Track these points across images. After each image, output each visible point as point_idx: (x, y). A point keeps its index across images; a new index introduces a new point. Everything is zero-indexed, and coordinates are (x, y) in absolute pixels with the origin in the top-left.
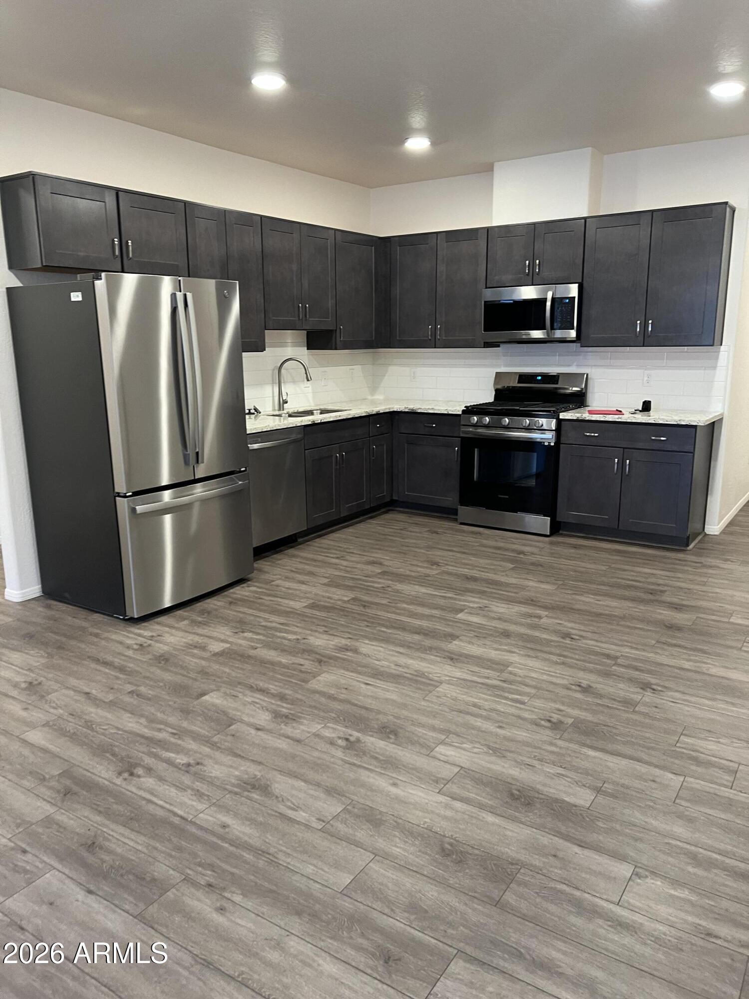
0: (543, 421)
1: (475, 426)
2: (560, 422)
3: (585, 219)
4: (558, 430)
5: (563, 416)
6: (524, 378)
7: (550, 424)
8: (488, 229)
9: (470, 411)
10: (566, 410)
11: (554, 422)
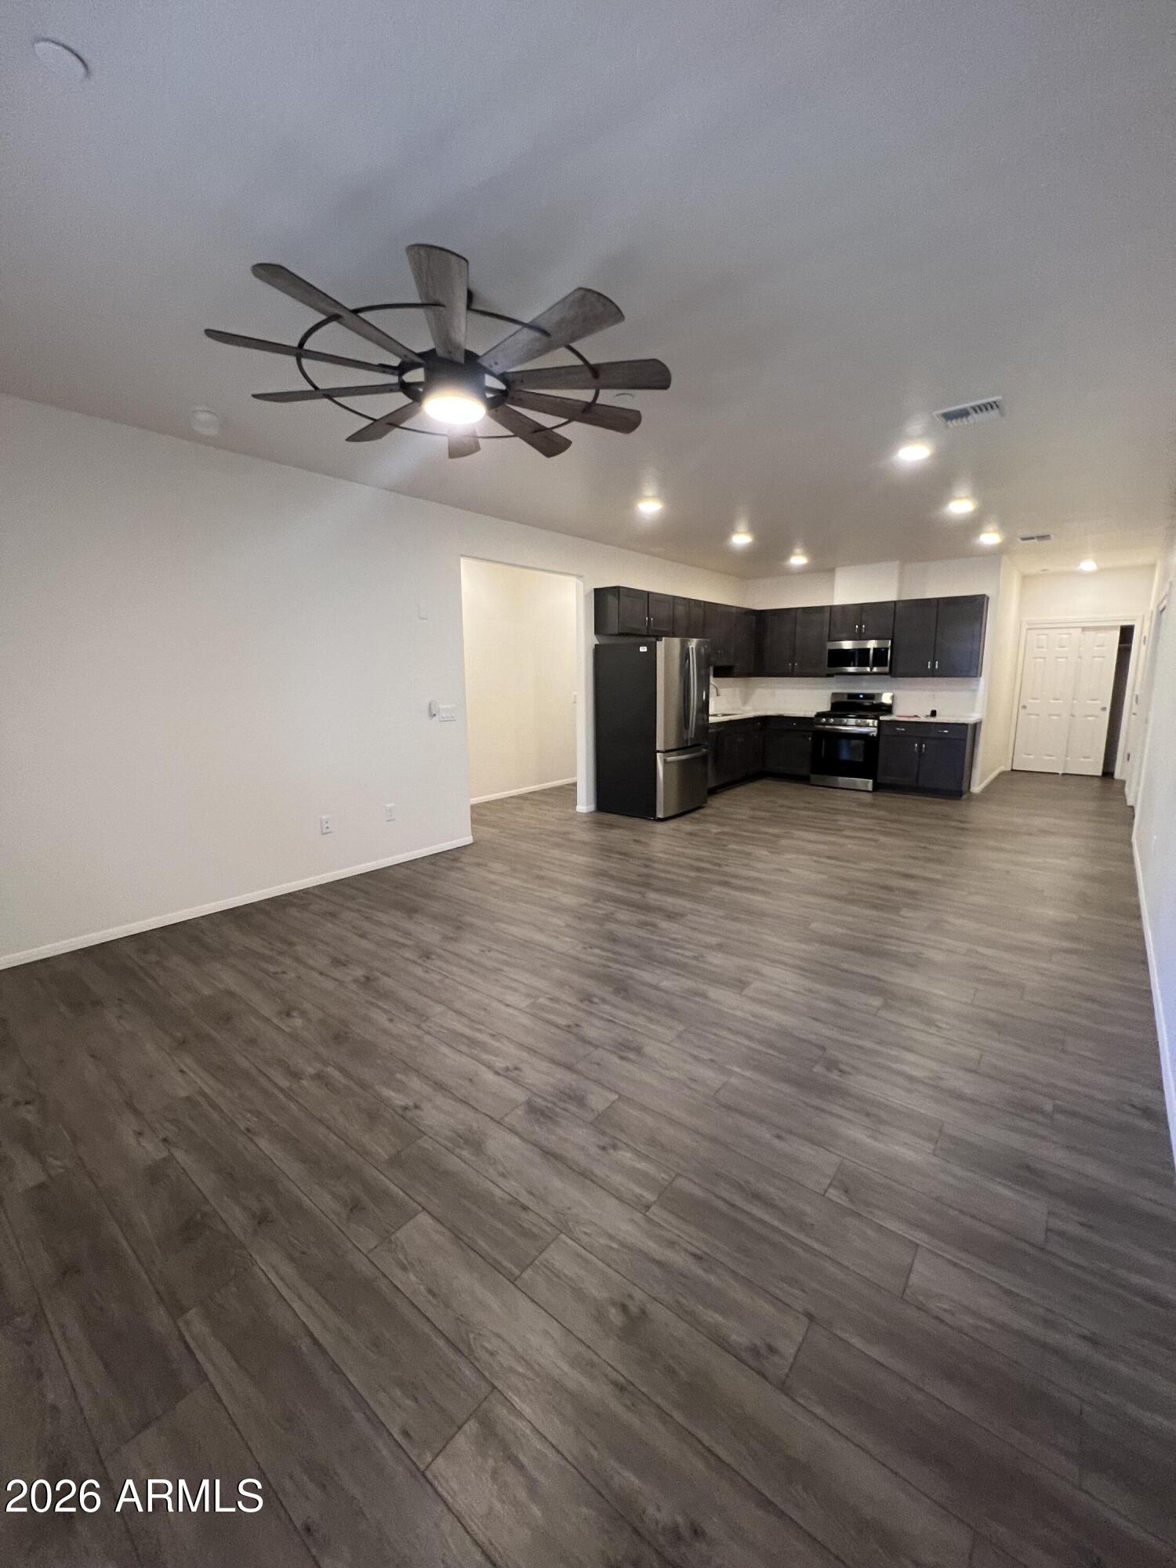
0: (870, 721)
1: (824, 724)
2: (880, 722)
3: (895, 602)
4: (879, 727)
5: (882, 718)
6: (851, 696)
7: (873, 723)
8: (831, 607)
9: (820, 715)
10: (882, 715)
11: (876, 722)
